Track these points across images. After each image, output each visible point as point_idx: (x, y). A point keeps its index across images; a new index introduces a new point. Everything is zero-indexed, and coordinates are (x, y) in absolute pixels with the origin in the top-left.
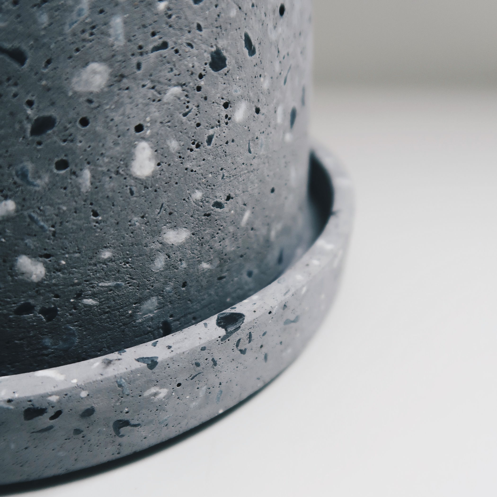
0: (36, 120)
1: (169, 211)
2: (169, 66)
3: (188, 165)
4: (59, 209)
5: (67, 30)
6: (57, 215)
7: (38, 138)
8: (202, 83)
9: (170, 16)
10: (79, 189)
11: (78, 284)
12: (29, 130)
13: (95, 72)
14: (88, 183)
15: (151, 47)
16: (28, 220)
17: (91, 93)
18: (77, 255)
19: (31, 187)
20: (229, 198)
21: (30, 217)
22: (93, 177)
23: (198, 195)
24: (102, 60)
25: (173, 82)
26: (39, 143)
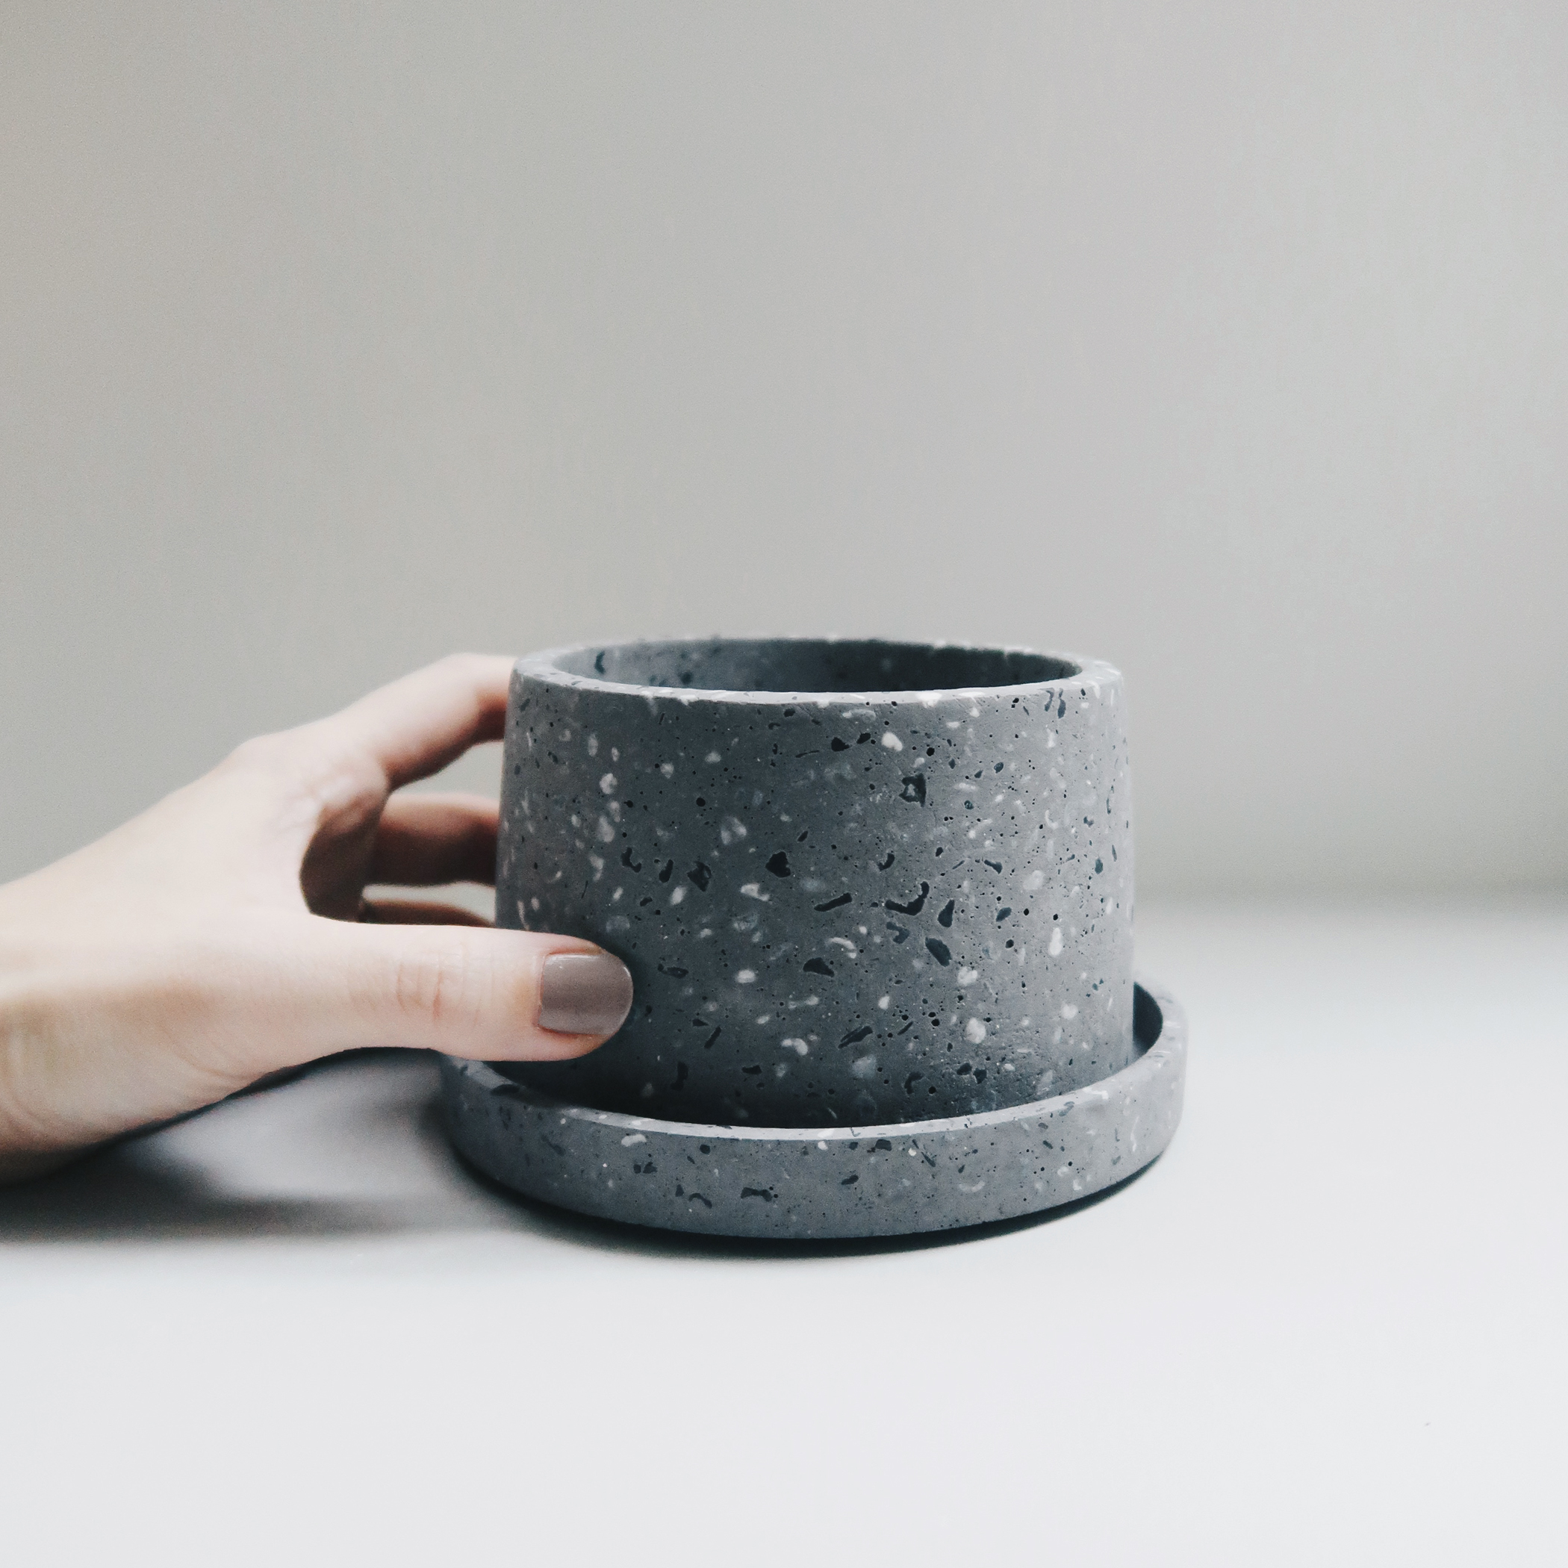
0: (1001, 910)
1: (1067, 987)
2: (1075, 871)
3: (1080, 948)
4: (1003, 979)
5: (1026, 850)
6: (1001, 984)
7: (999, 924)
8: (1090, 883)
9: (1076, 837)
10: (1017, 964)
11: (1004, 1048)
12: (996, 917)
13: (1036, 877)
14: (1023, 959)
15: (1066, 858)
16: (983, 987)
17: (1033, 891)
18: (1008, 1021)
19: (990, 960)
20: (1101, 982)
21: (985, 985)
22: (1027, 954)
23: (1084, 975)
24: (1041, 869)
25: (1076, 883)
26: (999, 927)
